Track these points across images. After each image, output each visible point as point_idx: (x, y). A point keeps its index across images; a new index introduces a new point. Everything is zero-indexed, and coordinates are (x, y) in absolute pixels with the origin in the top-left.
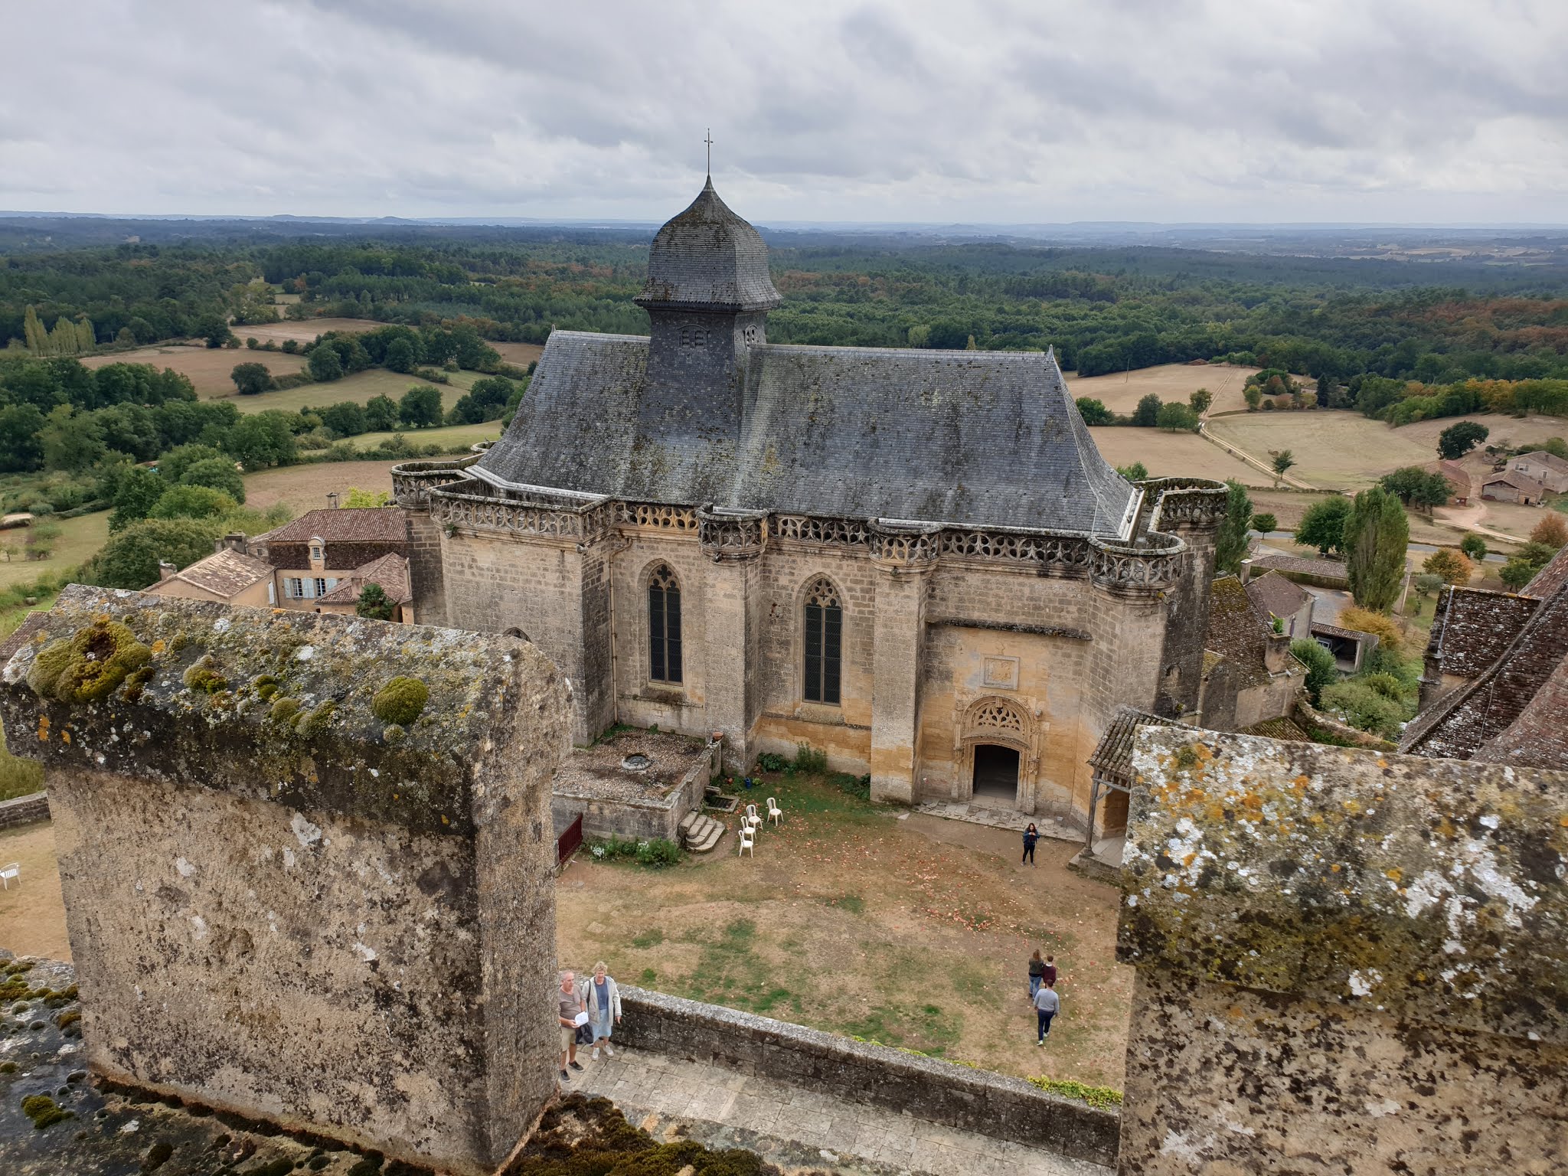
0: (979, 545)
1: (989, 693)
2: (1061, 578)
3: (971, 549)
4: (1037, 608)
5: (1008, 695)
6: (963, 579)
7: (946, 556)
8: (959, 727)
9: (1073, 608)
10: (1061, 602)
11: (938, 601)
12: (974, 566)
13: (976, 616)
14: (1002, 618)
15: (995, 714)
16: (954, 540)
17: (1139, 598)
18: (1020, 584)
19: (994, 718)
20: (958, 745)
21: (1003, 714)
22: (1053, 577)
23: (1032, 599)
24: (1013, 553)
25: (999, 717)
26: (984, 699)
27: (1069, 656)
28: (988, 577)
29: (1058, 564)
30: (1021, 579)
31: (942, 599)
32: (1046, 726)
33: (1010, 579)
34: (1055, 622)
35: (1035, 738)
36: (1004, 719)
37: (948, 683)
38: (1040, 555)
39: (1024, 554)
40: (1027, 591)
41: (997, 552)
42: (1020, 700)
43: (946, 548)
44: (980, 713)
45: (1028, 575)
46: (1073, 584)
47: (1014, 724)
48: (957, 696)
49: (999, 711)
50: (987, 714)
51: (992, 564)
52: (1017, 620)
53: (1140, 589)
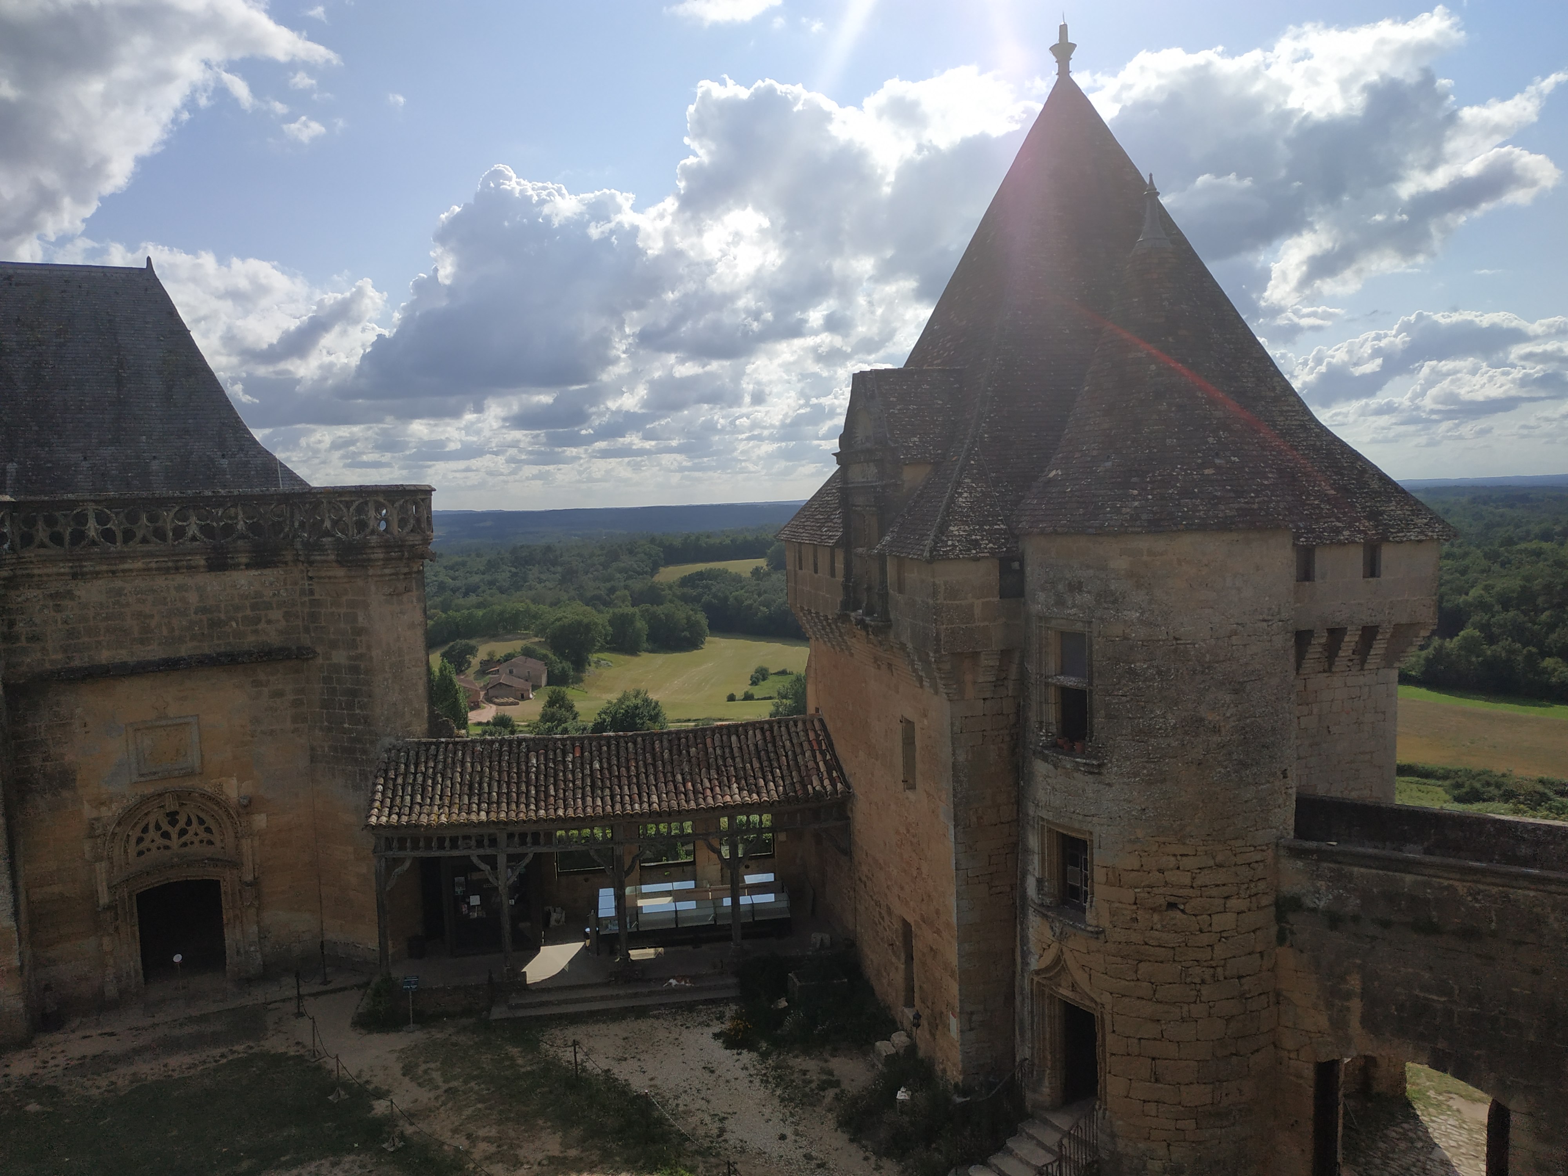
0: (92, 528)
1: (149, 790)
2: (248, 566)
3: (79, 536)
4: (214, 624)
5: (188, 783)
6: (69, 595)
7: (29, 554)
8: (101, 867)
9: (276, 615)
10: (254, 607)
11: (23, 643)
12: (88, 566)
13: (105, 656)
14: (154, 652)
15: (166, 827)
16: (41, 525)
17: (387, 560)
18: (180, 588)
19: (166, 835)
20: (104, 899)
21: (182, 823)
22: (236, 567)
23: (204, 610)
24: (160, 534)
25: (174, 832)
26: (145, 800)
27: (279, 694)
28: (118, 583)
29: (240, 543)
30: (179, 579)
31: (34, 638)
32: (260, 821)
33: (160, 582)
34: (250, 641)
35: (246, 844)
36: (183, 832)
37: (66, 794)
38: (206, 530)
39: (179, 532)
40: (193, 598)
41: (128, 536)
42: (208, 789)
43: (27, 540)
44: (135, 834)
45: (192, 569)
46: (270, 574)
47: (204, 835)
48: (88, 812)
49: (173, 822)
50: (152, 833)
51: (123, 558)
52: (184, 650)
53: (387, 546)
